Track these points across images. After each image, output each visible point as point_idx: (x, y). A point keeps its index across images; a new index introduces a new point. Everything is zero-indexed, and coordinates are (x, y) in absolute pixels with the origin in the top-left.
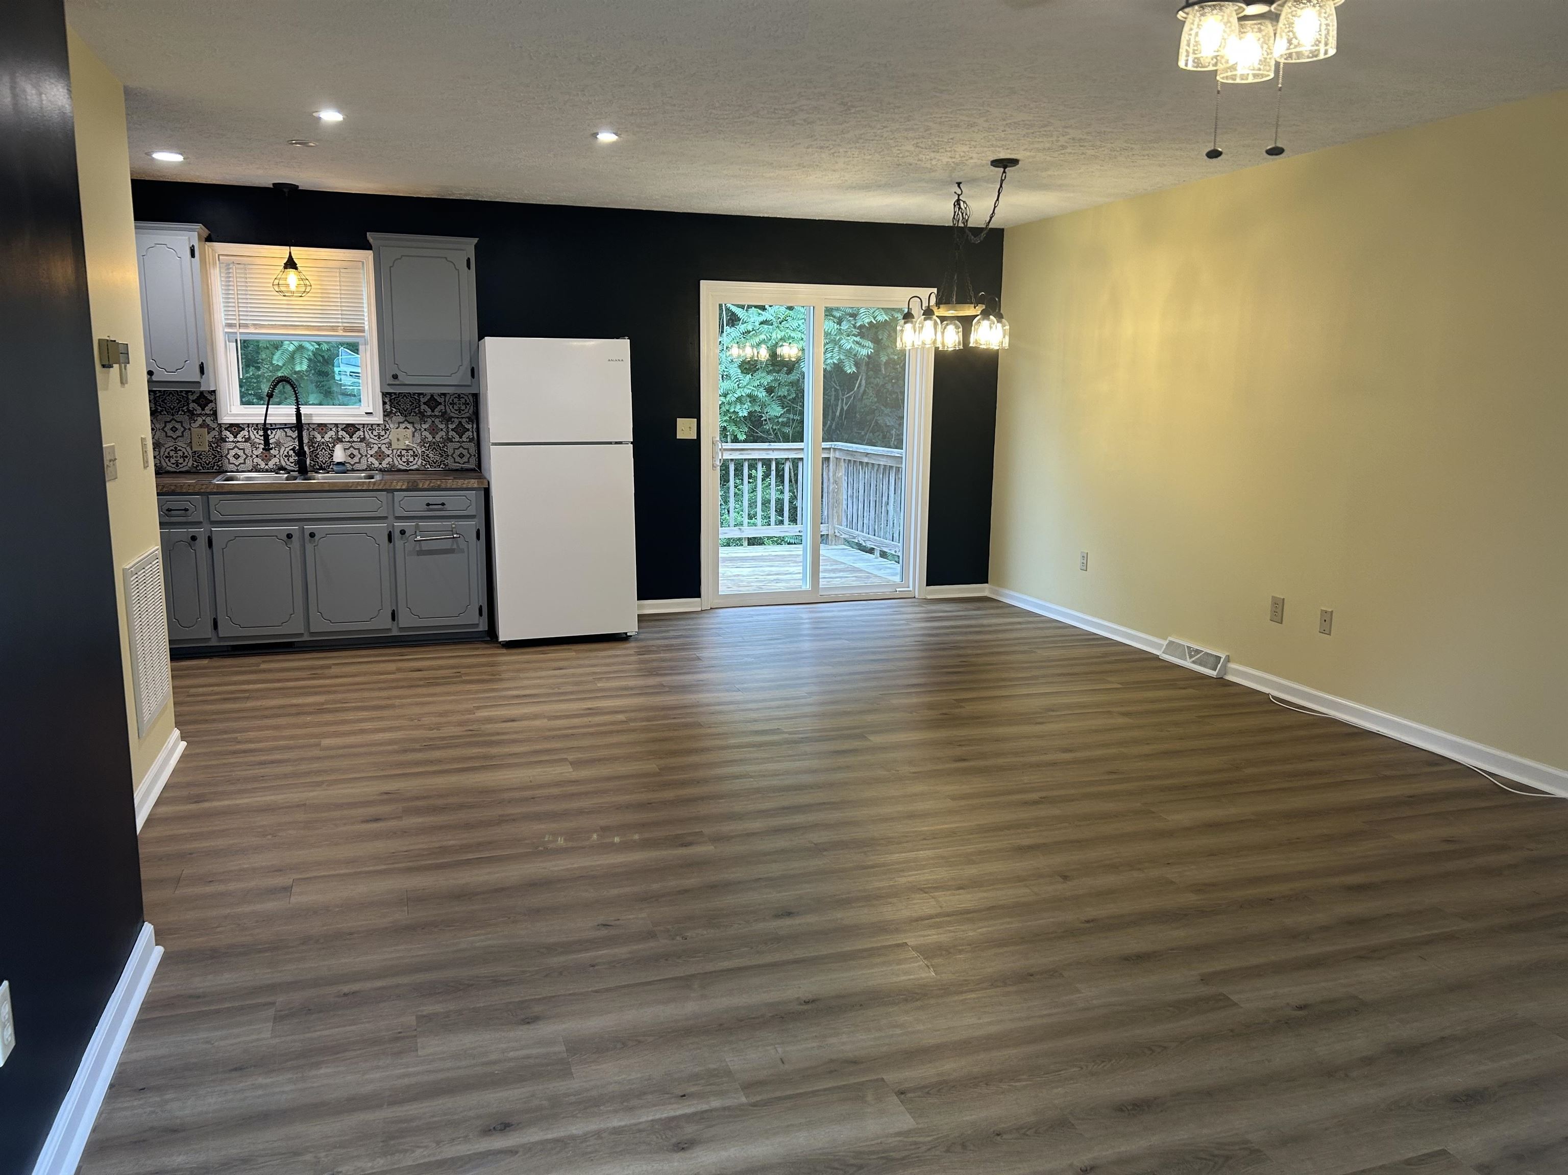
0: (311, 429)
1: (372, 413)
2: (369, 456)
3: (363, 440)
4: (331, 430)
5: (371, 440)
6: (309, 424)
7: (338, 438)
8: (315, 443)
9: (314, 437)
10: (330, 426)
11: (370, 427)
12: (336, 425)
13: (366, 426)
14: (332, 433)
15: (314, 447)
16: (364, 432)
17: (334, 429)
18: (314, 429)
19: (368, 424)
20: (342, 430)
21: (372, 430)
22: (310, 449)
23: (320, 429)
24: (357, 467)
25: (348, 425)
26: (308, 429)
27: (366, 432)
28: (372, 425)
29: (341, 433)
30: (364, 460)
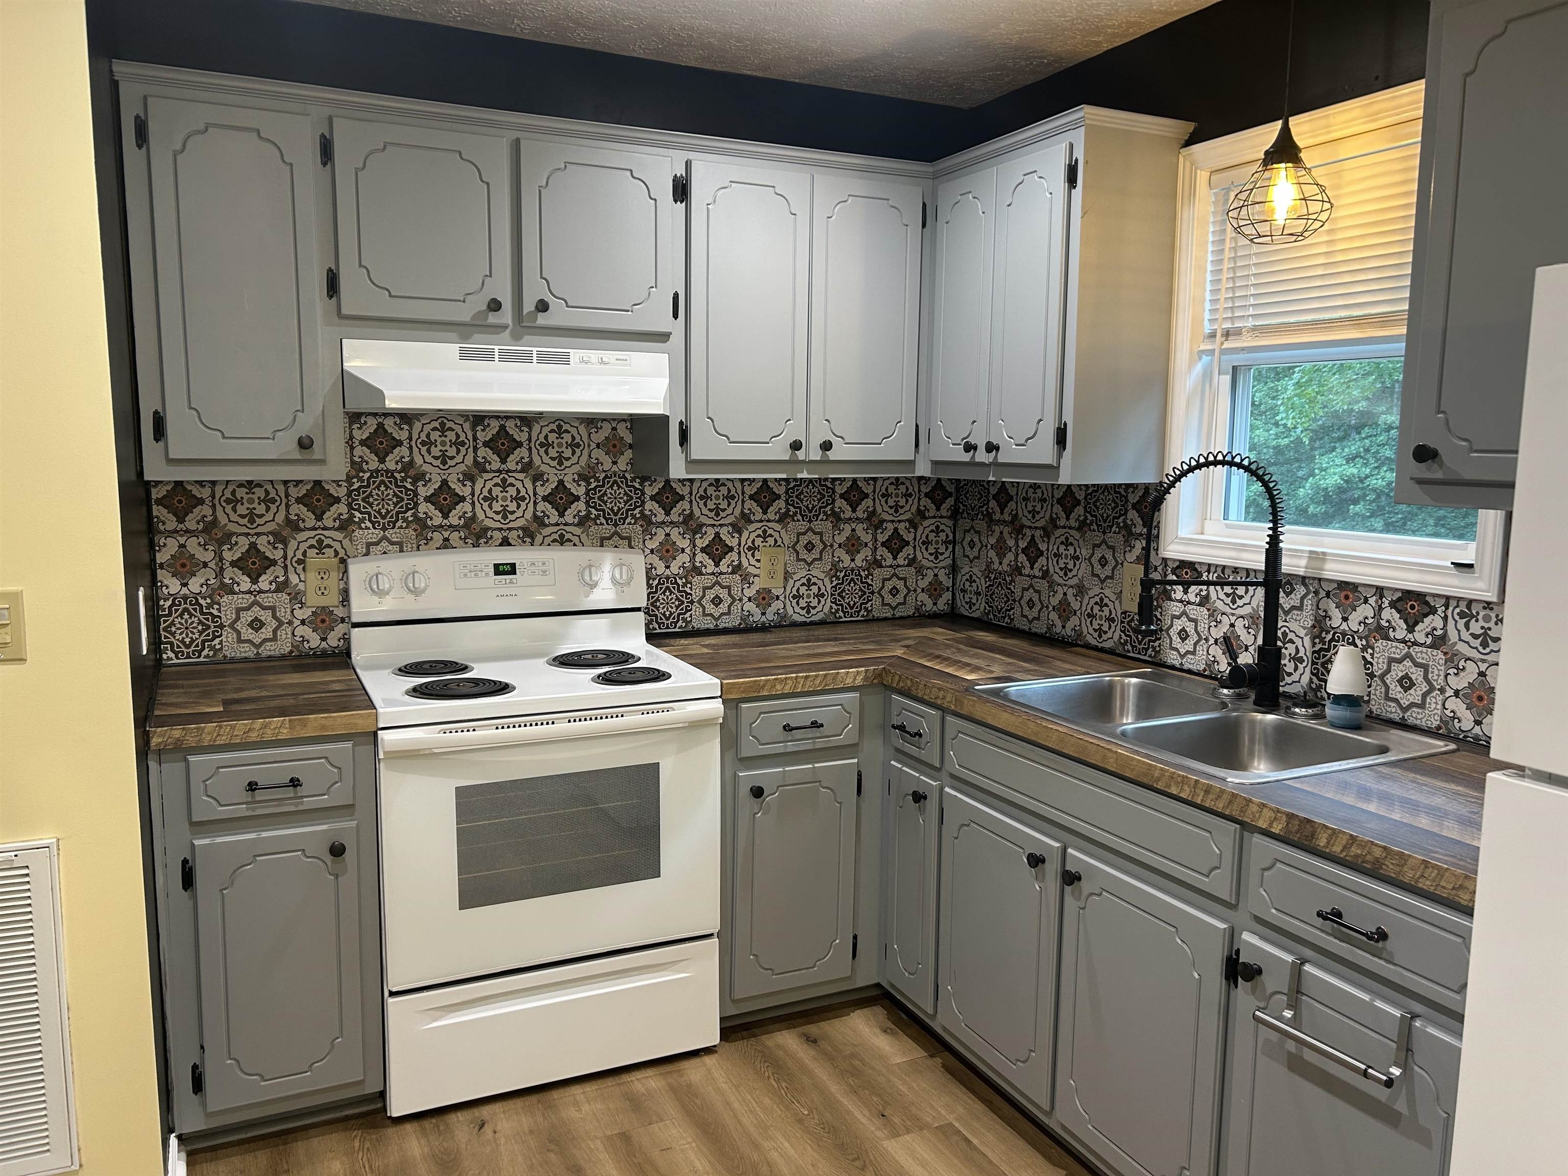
0: (1322, 594)
1: (1471, 566)
2: (1449, 692)
3: (1439, 641)
4: (1366, 601)
5: (1462, 648)
6: (1320, 579)
7: (1379, 628)
8: (1328, 632)
9: (1327, 616)
10: (1368, 593)
11: (1463, 607)
12: (1380, 591)
13: (1453, 603)
14: (1365, 611)
15: (1322, 641)
16: (1445, 619)
17: (1372, 601)
18: (1328, 595)
19: (1459, 599)
20: (1393, 605)
21: (1468, 616)
22: (1314, 644)
23: (1343, 595)
24: (1415, 717)
25: (1408, 595)
26: (1316, 593)
27: (1451, 622)
28: (1470, 602)
29: (1389, 614)
30: (1435, 701)
